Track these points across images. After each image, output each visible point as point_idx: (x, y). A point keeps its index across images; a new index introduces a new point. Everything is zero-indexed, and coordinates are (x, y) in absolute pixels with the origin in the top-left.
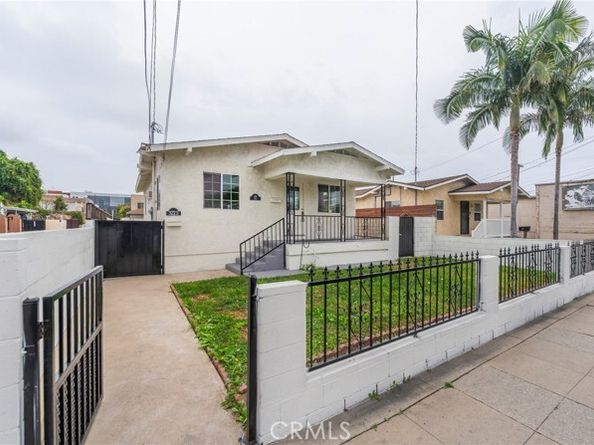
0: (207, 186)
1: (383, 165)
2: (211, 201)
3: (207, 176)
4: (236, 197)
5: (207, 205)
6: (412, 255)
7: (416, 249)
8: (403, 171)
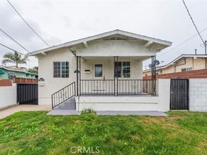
0: (55, 68)
1: (147, 41)
2: (56, 75)
3: (55, 63)
4: (67, 72)
5: (55, 76)
6: (188, 109)
7: (191, 104)
8: (171, 43)
